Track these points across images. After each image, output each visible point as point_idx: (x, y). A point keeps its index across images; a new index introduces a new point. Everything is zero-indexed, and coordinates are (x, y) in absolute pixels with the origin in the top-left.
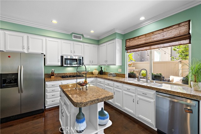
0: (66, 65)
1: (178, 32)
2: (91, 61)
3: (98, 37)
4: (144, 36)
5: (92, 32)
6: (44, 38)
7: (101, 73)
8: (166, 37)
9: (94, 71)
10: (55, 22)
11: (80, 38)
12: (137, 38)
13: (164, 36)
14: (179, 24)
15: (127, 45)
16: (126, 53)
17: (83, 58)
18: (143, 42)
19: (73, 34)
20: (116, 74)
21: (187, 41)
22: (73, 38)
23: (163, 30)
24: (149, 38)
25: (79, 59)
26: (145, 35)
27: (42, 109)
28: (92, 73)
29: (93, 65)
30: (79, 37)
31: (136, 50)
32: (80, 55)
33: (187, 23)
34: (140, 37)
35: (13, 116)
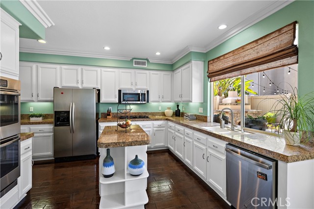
0: (124, 102)
1: (278, 44)
2: (161, 97)
3: (171, 60)
4: (231, 54)
5: (158, 54)
6: (99, 69)
7: (178, 114)
8: (261, 54)
9: (166, 111)
10: (107, 48)
11: (144, 64)
12: (222, 58)
13: (258, 53)
14: (279, 30)
15: (210, 69)
16: (209, 83)
17: (148, 92)
18: (230, 64)
19: (134, 60)
20: (195, 115)
21: (294, 59)
22: (134, 65)
23: (256, 41)
24: (237, 57)
25: (142, 94)
26: (233, 51)
27: (93, 155)
28: (164, 114)
29: (163, 102)
30: (143, 62)
31: (222, 77)
32: (145, 87)
33: (292, 27)
34: (226, 56)
35: (66, 157)
